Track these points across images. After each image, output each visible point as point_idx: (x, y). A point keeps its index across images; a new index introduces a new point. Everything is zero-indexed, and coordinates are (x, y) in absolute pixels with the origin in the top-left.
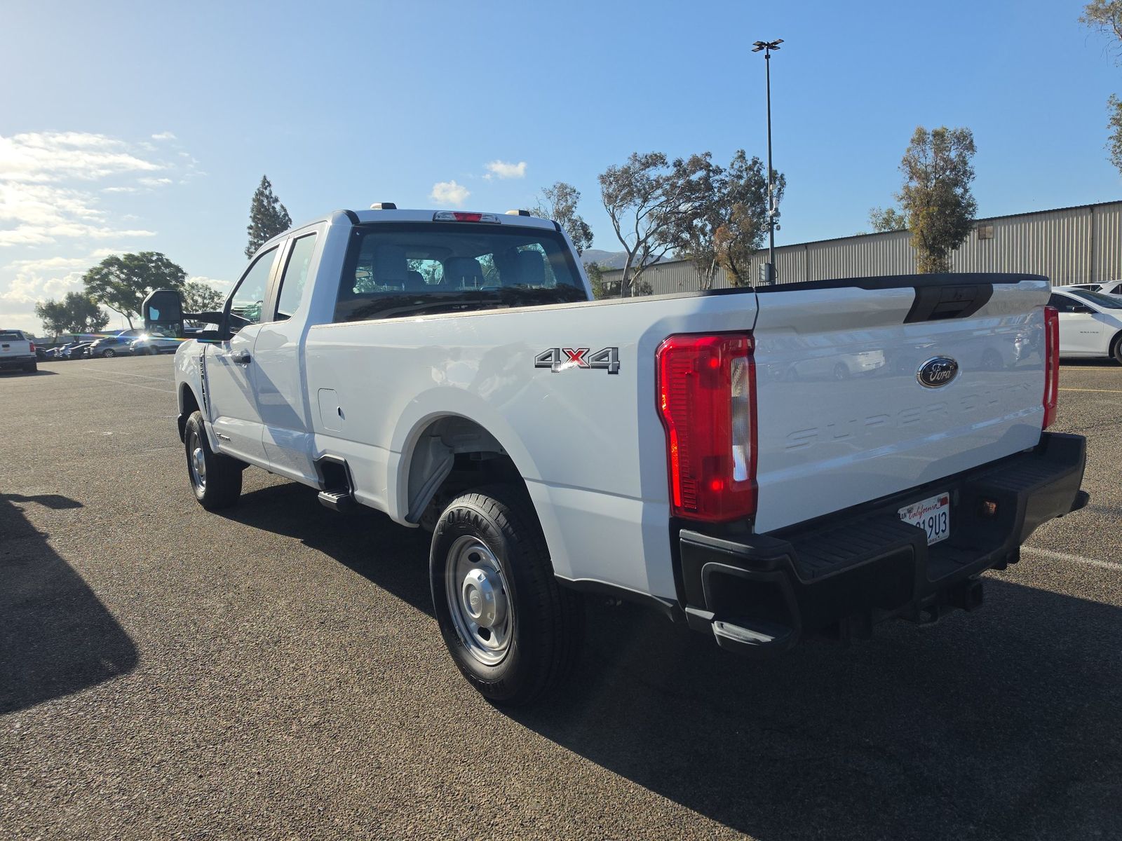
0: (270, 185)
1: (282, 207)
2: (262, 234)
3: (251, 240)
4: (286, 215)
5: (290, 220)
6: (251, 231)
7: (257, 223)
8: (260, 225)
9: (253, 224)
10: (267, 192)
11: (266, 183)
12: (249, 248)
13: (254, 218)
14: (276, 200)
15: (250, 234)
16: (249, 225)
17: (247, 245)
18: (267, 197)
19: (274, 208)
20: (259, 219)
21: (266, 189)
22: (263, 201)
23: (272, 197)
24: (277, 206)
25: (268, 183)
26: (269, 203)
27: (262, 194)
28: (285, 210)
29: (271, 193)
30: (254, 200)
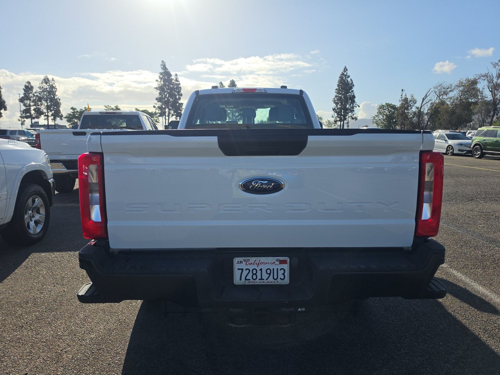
0: (347, 70)
1: (351, 80)
2: (341, 92)
3: (336, 95)
4: (352, 83)
5: (354, 85)
6: (336, 91)
7: (339, 87)
8: (340, 88)
9: (338, 88)
10: (345, 73)
11: (345, 69)
12: (334, 99)
13: (338, 85)
14: (349, 77)
15: (336, 92)
16: (336, 88)
17: (334, 97)
18: (345, 76)
19: (347, 80)
20: (340, 86)
21: (345, 72)
22: (343, 77)
23: (347, 76)
24: (349, 79)
25: (346, 69)
26: (346, 78)
27: (343, 74)
28: (352, 81)
29: (347, 74)
30: (340, 78)
